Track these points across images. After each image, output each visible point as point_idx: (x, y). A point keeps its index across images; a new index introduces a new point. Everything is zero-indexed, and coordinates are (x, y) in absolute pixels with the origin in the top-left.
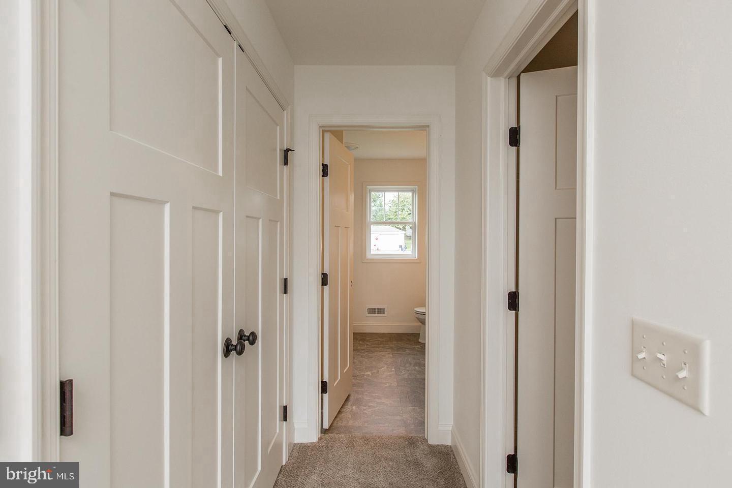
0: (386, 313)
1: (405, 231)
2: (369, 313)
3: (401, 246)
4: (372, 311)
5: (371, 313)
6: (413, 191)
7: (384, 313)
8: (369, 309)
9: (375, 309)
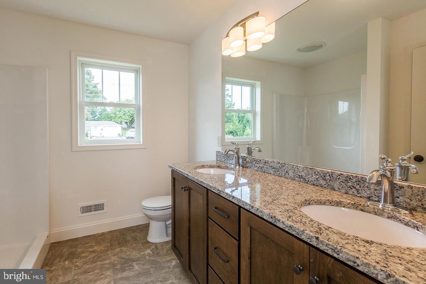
0: (105, 208)
1: (122, 125)
2: (82, 213)
3: (119, 134)
4: (87, 209)
5: (85, 212)
6: (137, 71)
7: (103, 209)
8: (83, 207)
9: (91, 206)
